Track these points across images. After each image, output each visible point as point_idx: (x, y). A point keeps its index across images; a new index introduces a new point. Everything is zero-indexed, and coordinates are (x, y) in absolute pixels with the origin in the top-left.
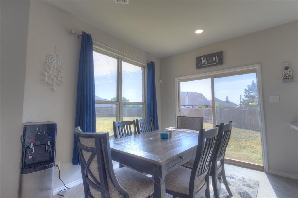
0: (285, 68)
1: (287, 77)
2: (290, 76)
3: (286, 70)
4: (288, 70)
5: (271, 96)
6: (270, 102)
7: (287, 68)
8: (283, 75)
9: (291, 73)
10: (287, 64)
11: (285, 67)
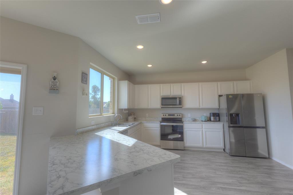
0: (53, 78)
1: (54, 88)
2: (57, 87)
3: (54, 81)
4: (55, 81)
5: (34, 107)
6: (33, 115)
7: (55, 78)
8: (50, 85)
9: (58, 84)
10: (55, 74)
11: (54, 76)
